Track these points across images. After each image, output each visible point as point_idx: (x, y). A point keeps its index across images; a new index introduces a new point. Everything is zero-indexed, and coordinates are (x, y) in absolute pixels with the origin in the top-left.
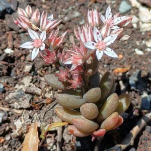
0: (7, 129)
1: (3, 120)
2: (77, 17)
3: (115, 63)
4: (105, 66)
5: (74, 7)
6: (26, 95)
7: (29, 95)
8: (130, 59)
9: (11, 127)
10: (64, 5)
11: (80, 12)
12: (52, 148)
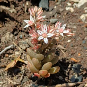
0: (11, 52)
1: (11, 48)
2: (74, 29)
3: (74, 56)
4: (70, 54)
5: (76, 24)
6: (27, 45)
7: (28, 45)
8: (83, 58)
9: (13, 53)
10: (73, 21)
11: (77, 27)
12: (22, 70)
